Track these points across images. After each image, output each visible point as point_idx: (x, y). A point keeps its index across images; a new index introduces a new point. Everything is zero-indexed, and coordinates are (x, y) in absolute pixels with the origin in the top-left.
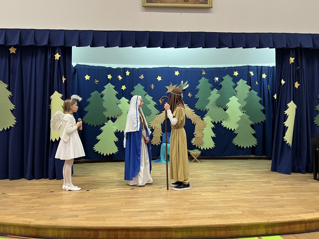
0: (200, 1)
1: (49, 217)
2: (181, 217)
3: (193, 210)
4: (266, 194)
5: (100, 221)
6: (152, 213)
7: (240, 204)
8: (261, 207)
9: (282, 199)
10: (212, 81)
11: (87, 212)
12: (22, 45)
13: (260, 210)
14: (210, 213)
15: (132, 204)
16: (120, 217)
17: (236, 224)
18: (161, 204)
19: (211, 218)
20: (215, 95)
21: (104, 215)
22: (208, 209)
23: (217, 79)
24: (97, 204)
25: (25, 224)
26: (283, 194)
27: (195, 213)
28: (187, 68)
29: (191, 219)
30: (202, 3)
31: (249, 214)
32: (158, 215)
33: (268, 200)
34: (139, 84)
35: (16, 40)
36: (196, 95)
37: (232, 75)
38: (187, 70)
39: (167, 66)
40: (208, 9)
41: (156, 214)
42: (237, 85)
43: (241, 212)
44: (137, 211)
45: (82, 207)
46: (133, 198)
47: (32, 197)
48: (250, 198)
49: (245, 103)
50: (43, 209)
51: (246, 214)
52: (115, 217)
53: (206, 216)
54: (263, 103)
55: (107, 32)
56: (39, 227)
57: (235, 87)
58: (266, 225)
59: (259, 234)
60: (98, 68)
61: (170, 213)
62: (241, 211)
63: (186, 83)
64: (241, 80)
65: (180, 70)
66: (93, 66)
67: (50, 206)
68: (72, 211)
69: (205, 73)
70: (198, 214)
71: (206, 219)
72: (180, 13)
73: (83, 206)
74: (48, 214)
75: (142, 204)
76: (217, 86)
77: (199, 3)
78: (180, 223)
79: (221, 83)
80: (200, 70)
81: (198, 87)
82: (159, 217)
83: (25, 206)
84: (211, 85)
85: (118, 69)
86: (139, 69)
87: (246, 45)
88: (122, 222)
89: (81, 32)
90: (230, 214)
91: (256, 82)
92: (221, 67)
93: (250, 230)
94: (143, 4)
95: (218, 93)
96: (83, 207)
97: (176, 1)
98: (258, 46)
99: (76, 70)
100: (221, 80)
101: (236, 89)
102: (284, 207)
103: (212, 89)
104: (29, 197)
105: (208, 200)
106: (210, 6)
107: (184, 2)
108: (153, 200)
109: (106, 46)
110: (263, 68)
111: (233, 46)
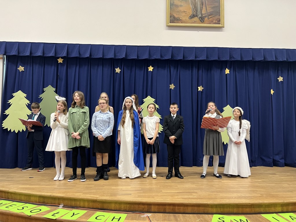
0: (214, 22)
3: (220, 192)
4: (275, 183)
5: (150, 198)
6: (188, 194)
9: (289, 186)
12: (69, 57)
17: (259, 203)
18: (192, 188)
21: (151, 194)
22: (232, 192)
24: (141, 187)
25: (93, 199)
26: (289, 183)
27: (223, 195)
29: (222, 198)
31: (267, 196)
32: (194, 195)
33: (279, 187)
35: (64, 52)
40: (220, 29)
41: (192, 195)
44: (176, 192)
45: (130, 189)
48: (263, 185)
50: (100, 189)
51: (265, 196)
52: (161, 196)
53: (233, 197)
55: (137, 47)
56: (105, 201)
58: (281, 205)
59: (276, 211)
61: (203, 194)
62: (260, 194)
67: (104, 187)
68: (123, 191)
70: (225, 195)
71: (233, 199)
72: (197, 32)
74: (106, 192)
75: (176, 187)
78: (215, 201)
82: (195, 197)
88: (168, 199)
89: (117, 47)
90: (252, 196)
93: (269, 208)
94: (167, 24)
97: (194, 22)
105: (229, 186)
106: (222, 26)
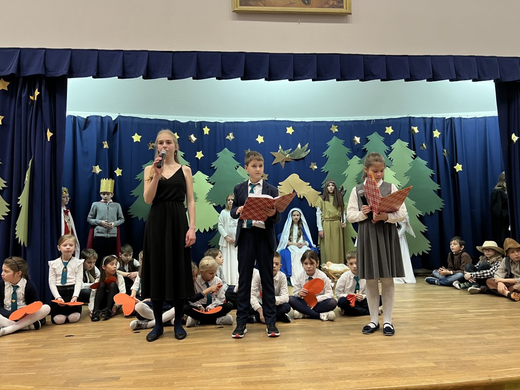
0: (331, 4)
1: (63, 382)
2: (321, 376)
3: (340, 361)
4: (468, 331)
5: (163, 386)
6: (263, 369)
7: (428, 350)
8: (468, 354)
9: (498, 338)
10: (350, 143)
11: (136, 371)
12: (22, 75)
13: (467, 358)
14: (375, 367)
15: (222, 354)
16: (202, 378)
17: (431, 386)
18: (277, 353)
19: (379, 375)
20: (355, 165)
21: (170, 375)
22: (368, 360)
23: (357, 139)
24: (156, 356)
26: (499, 331)
27: (346, 368)
28: (307, 121)
29: (341, 378)
30: (333, 6)
31: (450, 367)
32: (275, 372)
33: (475, 341)
34: (226, 149)
36: (324, 168)
37: (382, 133)
38: (307, 125)
39: (274, 119)
41: (271, 371)
42: (391, 150)
43: (433, 365)
44: (234, 367)
45: (127, 362)
46: (222, 343)
47: (31, 346)
48: (441, 338)
49: (406, 180)
50: (50, 367)
51: (444, 367)
52: (192, 378)
53: (369, 372)
54: (436, 178)
55: (172, 53)
57: (388, 153)
58: (485, 387)
60: (155, 123)
61: (297, 369)
62: (433, 362)
63: (307, 146)
64: (399, 142)
65: (295, 124)
66: (147, 119)
67: (65, 360)
68: (106, 369)
69: (337, 130)
70: (351, 369)
71: (369, 377)
72: (297, 23)
73: (129, 359)
74: (61, 375)
75: (242, 353)
76: (358, 151)
77: (327, 6)
79: (365, 146)
80: (329, 124)
81: (325, 153)
82: (277, 377)
83: (17, 362)
84: (348, 150)
85: (190, 124)
86: (226, 125)
87: (411, 76)
89: (128, 54)
90: (414, 368)
91: (424, 144)
92: (365, 119)
94: (233, 7)
95: (360, 163)
96: (130, 361)
97: (291, 3)
98: (432, 77)
99: (117, 125)
100: (365, 141)
101: (390, 156)
102: (509, 353)
103: (351, 157)
104: (26, 345)
106: (347, 11)
107: (303, 4)
108: (260, 346)
109: (170, 76)
110: (434, 121)
111: (388, 77)
